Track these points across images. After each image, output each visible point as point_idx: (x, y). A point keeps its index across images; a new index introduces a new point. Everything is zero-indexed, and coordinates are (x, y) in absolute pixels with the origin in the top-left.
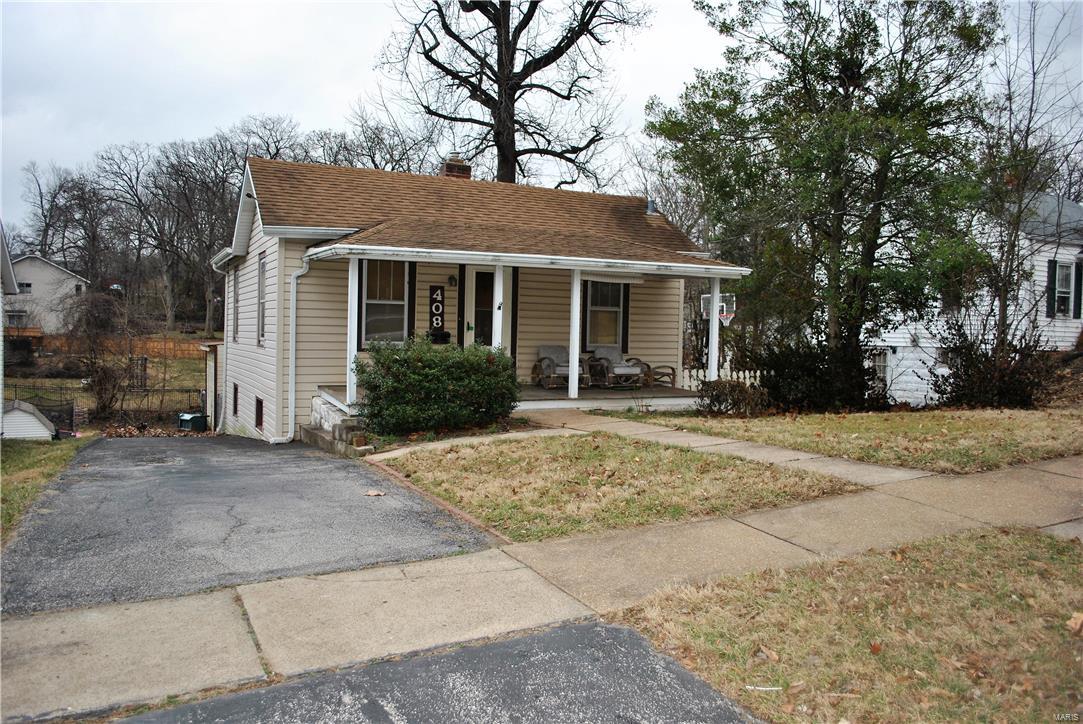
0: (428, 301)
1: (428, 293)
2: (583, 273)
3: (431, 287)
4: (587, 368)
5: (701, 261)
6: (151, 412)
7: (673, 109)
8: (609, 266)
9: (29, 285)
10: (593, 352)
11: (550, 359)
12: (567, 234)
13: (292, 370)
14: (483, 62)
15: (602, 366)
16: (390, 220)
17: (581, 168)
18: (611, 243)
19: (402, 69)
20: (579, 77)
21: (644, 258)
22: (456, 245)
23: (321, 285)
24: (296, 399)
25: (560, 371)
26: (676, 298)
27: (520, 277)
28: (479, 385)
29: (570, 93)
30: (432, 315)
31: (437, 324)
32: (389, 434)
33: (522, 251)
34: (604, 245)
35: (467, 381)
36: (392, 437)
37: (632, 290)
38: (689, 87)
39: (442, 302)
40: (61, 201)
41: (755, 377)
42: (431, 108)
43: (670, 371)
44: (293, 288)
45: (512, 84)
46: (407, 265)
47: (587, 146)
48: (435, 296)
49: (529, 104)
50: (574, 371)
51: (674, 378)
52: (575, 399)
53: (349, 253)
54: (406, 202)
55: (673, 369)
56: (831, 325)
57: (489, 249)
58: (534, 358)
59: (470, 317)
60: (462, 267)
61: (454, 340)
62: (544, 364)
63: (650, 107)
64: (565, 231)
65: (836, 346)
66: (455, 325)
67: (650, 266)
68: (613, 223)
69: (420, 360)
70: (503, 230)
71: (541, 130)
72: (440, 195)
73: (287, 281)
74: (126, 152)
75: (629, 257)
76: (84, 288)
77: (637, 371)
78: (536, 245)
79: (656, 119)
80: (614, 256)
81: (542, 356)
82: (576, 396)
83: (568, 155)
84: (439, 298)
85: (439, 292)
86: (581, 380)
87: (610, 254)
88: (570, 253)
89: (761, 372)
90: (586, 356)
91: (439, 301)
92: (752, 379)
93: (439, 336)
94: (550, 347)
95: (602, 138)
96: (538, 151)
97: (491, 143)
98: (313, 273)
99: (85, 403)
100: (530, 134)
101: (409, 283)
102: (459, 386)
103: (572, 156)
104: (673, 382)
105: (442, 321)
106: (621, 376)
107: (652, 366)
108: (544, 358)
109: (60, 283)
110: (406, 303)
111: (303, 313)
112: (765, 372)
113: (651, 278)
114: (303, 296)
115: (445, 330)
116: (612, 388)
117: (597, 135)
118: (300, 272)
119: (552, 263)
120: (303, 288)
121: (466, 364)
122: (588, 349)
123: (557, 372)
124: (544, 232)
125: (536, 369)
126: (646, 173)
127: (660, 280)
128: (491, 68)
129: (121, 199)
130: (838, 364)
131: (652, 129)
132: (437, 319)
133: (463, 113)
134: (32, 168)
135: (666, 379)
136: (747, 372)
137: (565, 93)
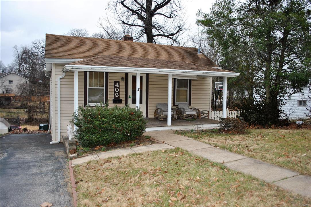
0: (113, 87)
1: (113, 84)
2: (173, 75)
3: (114, 81)
4: (175, 112)
5: (219, 70)
6: (45, 119)
7: (207, 14)
8: (183, 73)
9: (12, 81)
10: (178, 105)
11: (161, 109)
12: (167, 60)
13: (59, 115)
14: (142, 6)
15: (181, 111)
16: (98, 56)
17: (174, 40)
18: (184, 64)
19: (115, 9)
20: (173, 11)
21: (198, 69)
22: (120, 65)
23: (69, 82)
24: (60, 126)
25: (164, 113)
26: (209, 84)
27: (149, 77)
28: (126, 125)
29: (170, 16)
30: (115, 92)
31: (117, 96)
32: (87, 147)
33: (147, 67)
34: (182, 65)
35: (121, 124)
36: (88, 149)
37: (192, 82)
38: (214, 5)
39: (119, 87)
40: (24, 56)
41: (238, 113)
42: (124, 22)
43: (207, 112)
44: (58, 83)
45: (151, 13)
46: (105, 73)
47: (176, 33)
48: (116, 85)
49: (157, 19)
50: (170, 113)
51: (209, 115)
52: (170, 126)
53: (72, 69)
54: (106, 50)
55: (208, 111)
56: (267, 94)
57: (134, 66)
58: (155, 108)
59: (130, 93)
60: (127, 74)
61: (124, 102)
62: (159, 111)
63: (198, 14)
64: (167, 59)
65: (269, 102)
66: (124, 96)
67: (200, 73)
68: (185, 57)
69: (100, 115)
70: (142, 59)
71: (161, 29)
72: (119, 47)
73: (56, 80)
74: (41, 41)
75: (191, 69)
76: (28, 82)
77: (194, 113)
78: (154, 64)
79: (201, 18)
80: (185, 68)
81: (158, 107)
82: (171, 125)
83: (170, 36)
84: (118, 86)
85: (117, 83)
86: (173, 117)
87: (183, 68)
88: (168, 68)
89: (240, 112)
90: (175, 107)
91: (117, 87)
92: (237, 114)
93: (117, 101)
94: (161, 104)
95: (181, 30)
96: (160, 35)
97: (145, 33)
98: (67, 77)
99: (24, 117)
100: (158, 30)
101: (106, 80)
102: (117, 125)
103: (171, 37)
104: (208, 116)
105: (119, 95)
106: (188, 115)
107: (200, 110)
108: (158, 109)
109: (20, 80)
110: (104, 88)
111: (62, 93)
112: (242, 111)
113: (199, 77)
114: (62, 86)
115: (120, 98)
116: (185, 119)
117: (180, 29)
118: (61, 77)
119: (160, 72)
120: (63, 83)
121: (120, 116)
122: (176, 104)
123: (164, 114)
124: (158, 60)
125: (156, 112)
126: (195, 44)
127: (202, 78)
128: (144, 8)
129: (40, 55)
130: (270, 109)
131: (199, 22)
132: (117, 94)
133: (135, 23)
134: (16, 47)
135: (205, 115)
136: (235, 111)
137: (169, 16)
